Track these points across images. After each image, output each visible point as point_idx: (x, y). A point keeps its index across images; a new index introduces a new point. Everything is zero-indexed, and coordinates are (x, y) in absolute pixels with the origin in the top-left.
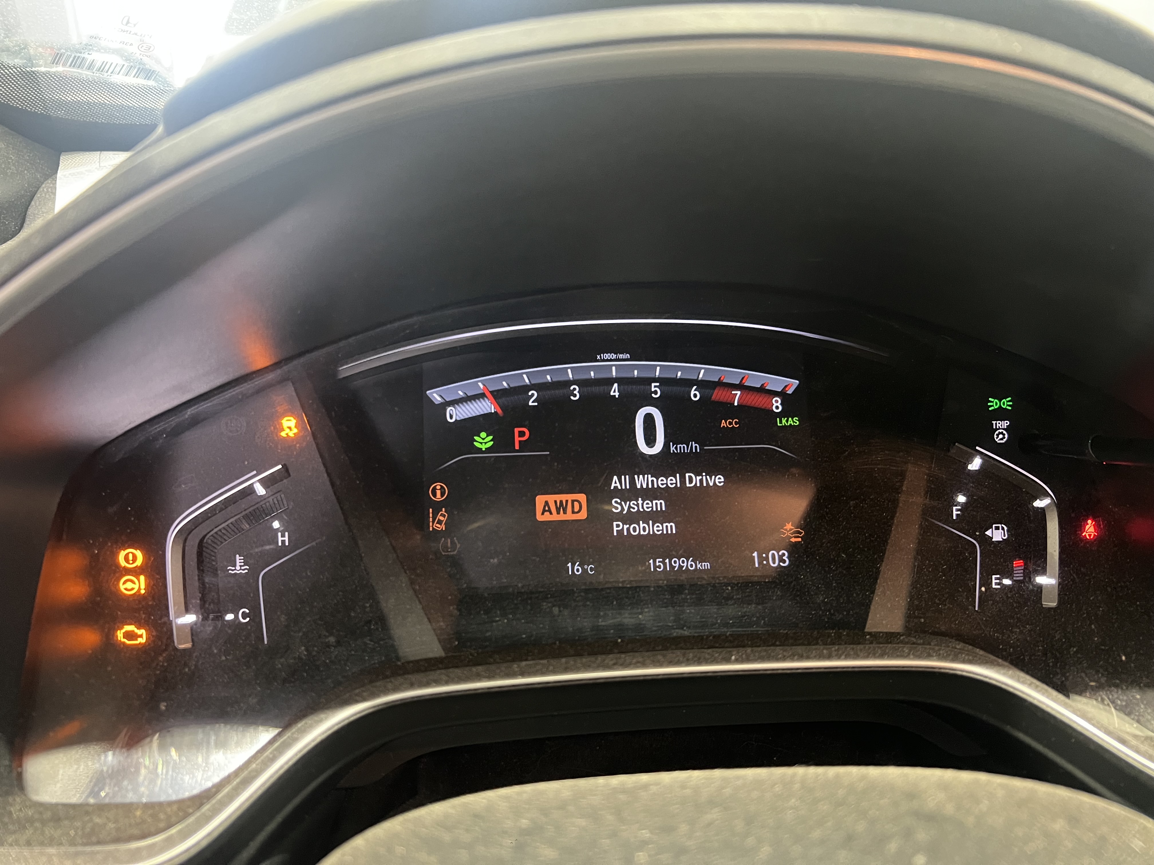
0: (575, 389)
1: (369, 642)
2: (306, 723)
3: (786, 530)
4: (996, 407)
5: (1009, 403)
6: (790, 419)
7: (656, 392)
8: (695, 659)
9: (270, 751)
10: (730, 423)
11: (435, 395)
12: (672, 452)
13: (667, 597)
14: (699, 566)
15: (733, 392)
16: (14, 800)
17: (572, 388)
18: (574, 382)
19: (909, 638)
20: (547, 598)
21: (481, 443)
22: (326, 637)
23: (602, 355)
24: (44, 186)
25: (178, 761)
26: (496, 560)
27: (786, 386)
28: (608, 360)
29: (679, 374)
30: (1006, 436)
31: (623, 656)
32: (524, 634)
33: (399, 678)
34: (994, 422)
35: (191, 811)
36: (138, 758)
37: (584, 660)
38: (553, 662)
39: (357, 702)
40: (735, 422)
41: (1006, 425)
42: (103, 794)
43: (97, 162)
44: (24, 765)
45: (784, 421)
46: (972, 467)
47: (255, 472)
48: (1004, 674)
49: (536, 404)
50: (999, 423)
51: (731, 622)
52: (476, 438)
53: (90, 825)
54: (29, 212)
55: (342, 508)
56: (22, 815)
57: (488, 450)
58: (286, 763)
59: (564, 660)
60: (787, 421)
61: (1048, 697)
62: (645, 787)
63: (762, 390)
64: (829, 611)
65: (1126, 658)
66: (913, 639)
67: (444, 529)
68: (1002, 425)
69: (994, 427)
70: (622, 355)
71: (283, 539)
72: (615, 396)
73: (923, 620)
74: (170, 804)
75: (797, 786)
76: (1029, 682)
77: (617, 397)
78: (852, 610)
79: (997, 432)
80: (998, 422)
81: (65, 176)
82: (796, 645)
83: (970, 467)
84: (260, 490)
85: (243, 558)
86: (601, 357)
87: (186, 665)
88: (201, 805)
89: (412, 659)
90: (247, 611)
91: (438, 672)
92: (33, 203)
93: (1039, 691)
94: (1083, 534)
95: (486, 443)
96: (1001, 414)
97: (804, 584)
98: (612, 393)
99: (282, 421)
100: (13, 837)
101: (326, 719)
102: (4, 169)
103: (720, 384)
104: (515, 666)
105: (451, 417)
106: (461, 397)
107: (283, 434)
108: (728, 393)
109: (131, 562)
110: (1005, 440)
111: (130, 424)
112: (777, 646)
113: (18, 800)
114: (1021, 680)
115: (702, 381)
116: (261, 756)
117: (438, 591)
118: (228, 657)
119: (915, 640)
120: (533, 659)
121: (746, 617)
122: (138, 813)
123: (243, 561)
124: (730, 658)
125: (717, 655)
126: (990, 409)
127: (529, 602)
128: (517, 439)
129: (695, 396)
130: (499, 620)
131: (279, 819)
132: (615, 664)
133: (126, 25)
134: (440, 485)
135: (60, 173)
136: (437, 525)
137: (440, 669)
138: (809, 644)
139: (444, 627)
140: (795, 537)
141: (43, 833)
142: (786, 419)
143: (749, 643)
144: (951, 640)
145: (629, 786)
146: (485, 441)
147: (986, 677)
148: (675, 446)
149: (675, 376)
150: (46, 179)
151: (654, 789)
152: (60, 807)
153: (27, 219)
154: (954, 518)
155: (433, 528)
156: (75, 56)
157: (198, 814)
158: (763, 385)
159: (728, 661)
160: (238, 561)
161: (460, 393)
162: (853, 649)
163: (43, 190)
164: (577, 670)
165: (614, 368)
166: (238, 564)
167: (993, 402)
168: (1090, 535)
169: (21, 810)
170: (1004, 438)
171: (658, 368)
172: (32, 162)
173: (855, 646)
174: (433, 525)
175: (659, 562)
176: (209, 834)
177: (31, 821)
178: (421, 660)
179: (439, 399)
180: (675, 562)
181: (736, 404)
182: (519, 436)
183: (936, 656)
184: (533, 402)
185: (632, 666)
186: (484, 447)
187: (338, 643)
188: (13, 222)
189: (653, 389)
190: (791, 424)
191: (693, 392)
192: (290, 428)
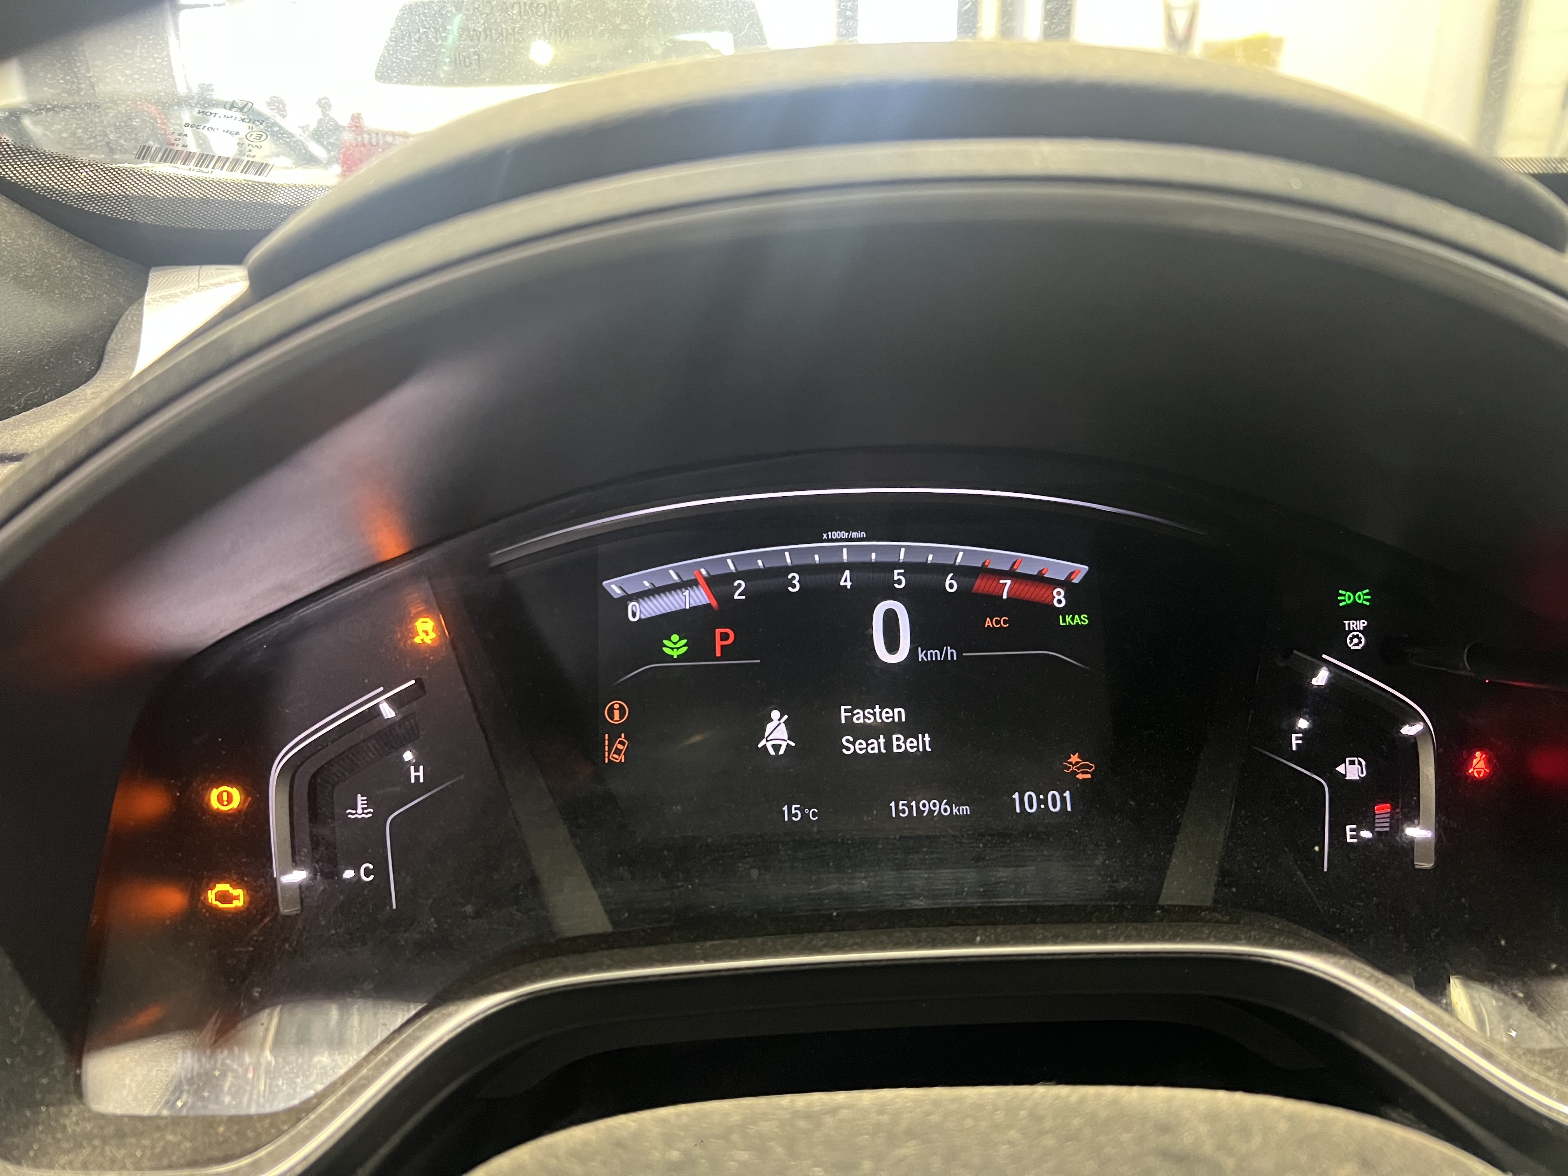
0: (794, 578)
1: (515, 912)
2: (431, 1018)
3: (1071, 763)
4: (1349, 602)
5: (1366, 597)
6: (1077, 616)
7: (899, 582)
8: (929, 940)
9: (385, 1052)
10: (998, 622)
11: (614, 587)
12: (920, 660)
13: (899, 856)
14: (955, 811)
15: (1001, 581)
16: (71, 1111)
17: (790, 576)
18: (792, 569)
19: (1213, 914)
20: (745, 857)
21: (672, 649)
22: (463, 906)
23: (829, 533)
24: (127, 312)
25: (273, 1063)
26: (679, 807)
27: (1071, 574)
28: (837, 540)
29: (930, 557)
30: (1363, 640)
31: (836, 935)
32: (713, 905)
33: (549, 960)
34: (1346, 622)
35: (285, 1127)
36: (224, 1059)
37: (786, 940)
38: (745, 942)
39: (495, 991)
40: (1004, 620)
41: (1362, 625)
42: (179, 1104)
43: (195, 281)
44: (84, 1064)
45: (1068, 619)
46: (1317, 682)
47: (381, 689)
48: (1335, 964)
49: (744, 597)
50: (1353, 624)
51: (982, 890)
52: (666, 642)
53: (161, 1143)
54: (110, 345)
55: (486, 738)
56: (78, 1129)
57: (681, 658)
58: (404, 1069)
59: (759, 940)
60: (1073, 619)
61: (1391, 995)
62: (834, 1110)
63: (1040, 579)
64: (1111, 876)
65: (1506, 943)
66: (1217, 915)
67: (623, 761)
68: (1356, 626)
69: (1347, 629)
70: (855, 533)
71: (417, 774)
72: (846, 586)
73: (1234, 890)
74: (261, 1117)
75: (1023, 1113)
76: (1367, 975)
77: (849, 587)
78: (1142, 876)
79: (1350, 636)
80: (1352, 622)
81: (154, 300)
82: (1062, 922)
83: (1315, 682)
84: (388, 712)
85: (365, 798)
86: (828, 536)
87: (286, 940)
88: (299, 1120)
89: (569, 934)
90: (371, 867)
91: (600, 953)
92: (113, 336)
93: (1379, 988)
94: (1470, 771)
95: (678, 648)
96: (1355, 611)
97: (1078, 840)
98: (842, 583)
99: (416, 624)
100: (66, 1157)
101: (457, 1012)
102: (77, 293)
103: (984, 571)
104: (698, 947)
105: (634, 615)
106: (646, 589)
107: (417, 640)
108: (995, 583)
109: (225, 803)
110: (1361, 645)
111: (221, 632)
112: (1036, 923)
113: (75, 1110)
114: (1357, 972)
115: (960, 566)
116: (374, 1059)
117: (605, 847)
118: (339, 931)
119: (1220, 917)
120: (721, 939)
121: (1002, 884)
122: (221, 1129)
123: (366, 802)
124: (975, 939)
125: (957, 935)
126: (1341, 604)
127: (721, 862)
128: (719, 643)
129: (951, 586)
130: (682, 886)
131: (396, 1139)
132: (825, 946)
133: (230, 109)
134: (619, 704)
135: (148, 297)
136: (615, 756)
137: (602, 949)
138: (1079, 921)
139: (611, 894)
140: (1083, 773)
141: (103, 1153)
142: (1071, 616)
143: (1002, 919)
144: (1270, 917)
145: (815, 1109)
146: (678, 645)
147: (1310, 968)
148: (925, 652)
149: (924, 561)
150: (131, 304)
151: (844, 1113)
152: (126, 1120)
153: (106, 357)
154: (1294, 748)
155: (609, 759)
156: (166, 150)
157: (293, 1132)
158: (1040, 572)
159: (971, 943)
160: (359, 802)
161: (646, 583)
162: (1136, 928)
163: (127, 319)
164: (776, 953)
165: (845, 550)
166: (360, 807)
167: (1344, 595)
168: (1479, 773)
169: (77, 1123)
170: (1360, 642)
171: (903, 550)
172: (113, 282)
173: (1138, 925)
174: (609, 755)
175: (903, 805)
176: (305, 1159)
177: (89, 1137)
178: (580, 937)
179: (618, 591)
180: (924, 806)
181: (1005, 597)
182: (722, 640)
183: (1244, 939)
184: (739, 595)
185: (847, 949)
186: (675, 654)
187: (478, 914)
188: (88, 361)
189: (896, 578)
190: (1077, 623)
191: (948, 582)
192: (426, 633)
